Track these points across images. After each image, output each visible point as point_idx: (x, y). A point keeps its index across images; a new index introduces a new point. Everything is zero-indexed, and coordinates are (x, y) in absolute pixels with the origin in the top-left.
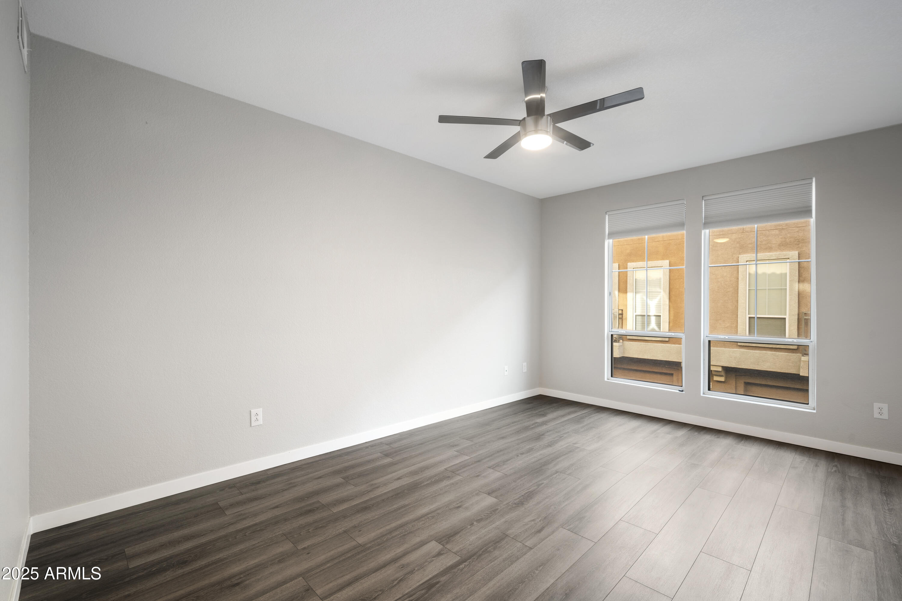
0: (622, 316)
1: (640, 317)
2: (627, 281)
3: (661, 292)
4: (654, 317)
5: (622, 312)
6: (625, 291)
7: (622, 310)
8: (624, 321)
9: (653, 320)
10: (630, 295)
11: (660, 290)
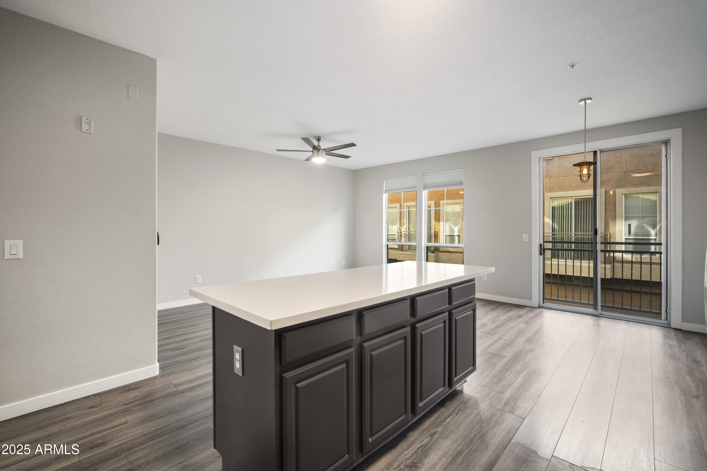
0: (437, 236)
1: (448, 237)
2: (440, 213)
3: (460, 220)
4: (457, 237)
5: (437, 233)
6: (439, 221)
7: (437, 232)
8: (438, 239)
9: (456, 238)
10: (441, 223)
11: (459, 219)
